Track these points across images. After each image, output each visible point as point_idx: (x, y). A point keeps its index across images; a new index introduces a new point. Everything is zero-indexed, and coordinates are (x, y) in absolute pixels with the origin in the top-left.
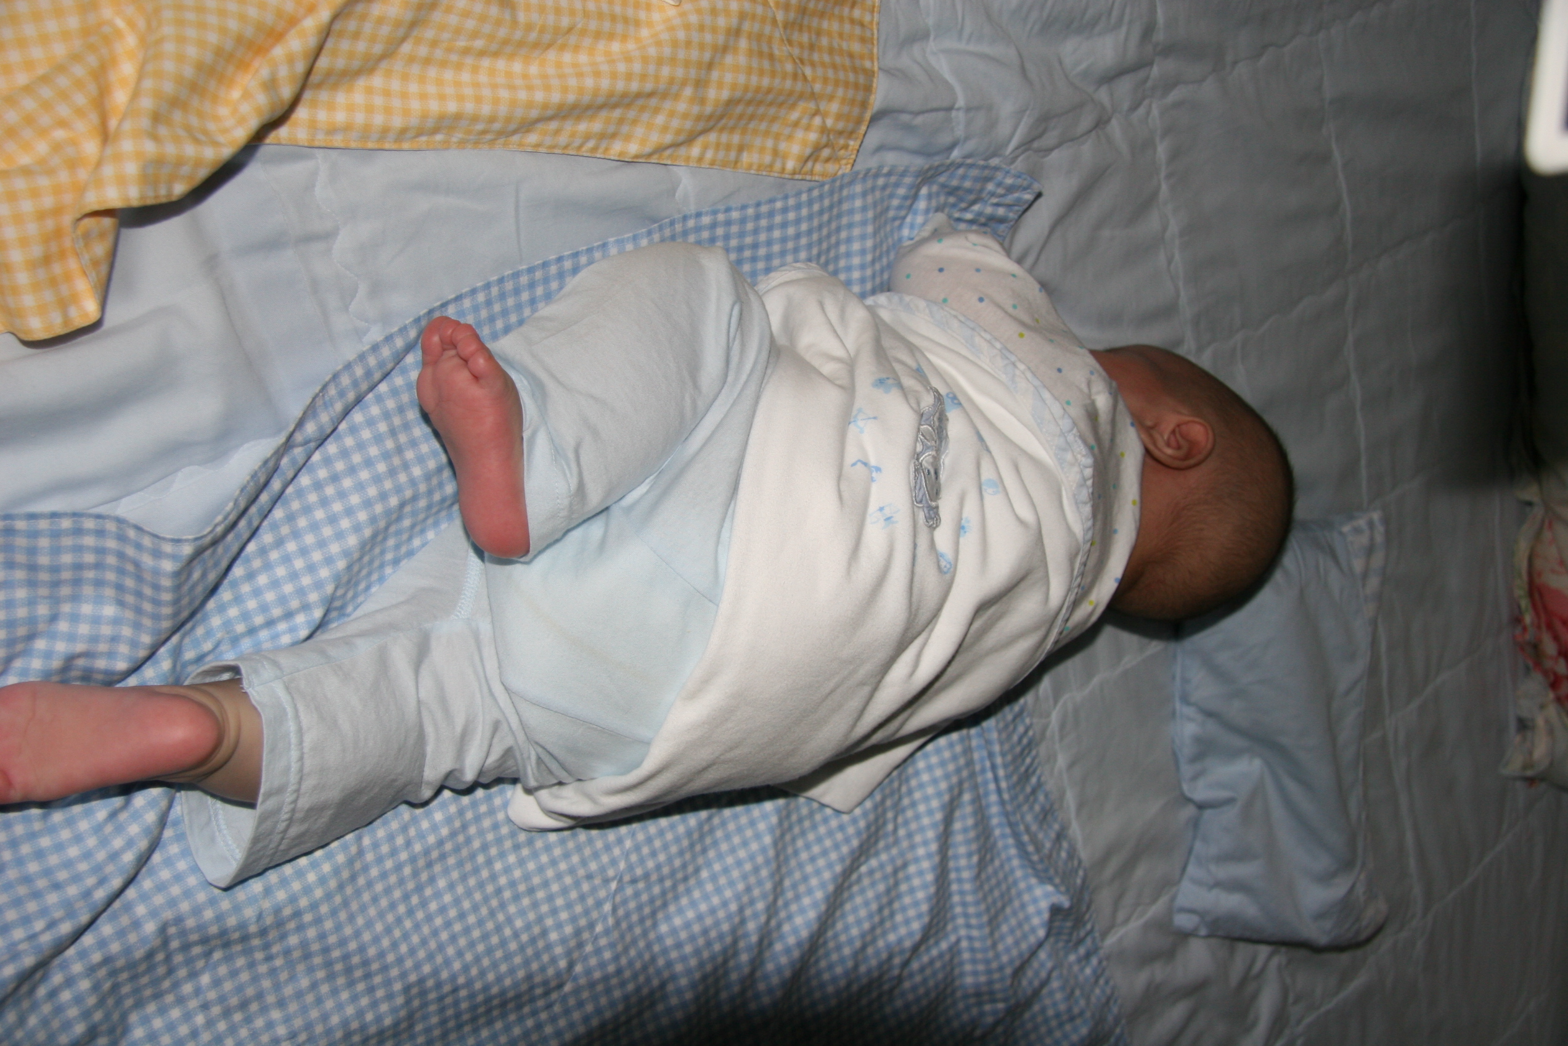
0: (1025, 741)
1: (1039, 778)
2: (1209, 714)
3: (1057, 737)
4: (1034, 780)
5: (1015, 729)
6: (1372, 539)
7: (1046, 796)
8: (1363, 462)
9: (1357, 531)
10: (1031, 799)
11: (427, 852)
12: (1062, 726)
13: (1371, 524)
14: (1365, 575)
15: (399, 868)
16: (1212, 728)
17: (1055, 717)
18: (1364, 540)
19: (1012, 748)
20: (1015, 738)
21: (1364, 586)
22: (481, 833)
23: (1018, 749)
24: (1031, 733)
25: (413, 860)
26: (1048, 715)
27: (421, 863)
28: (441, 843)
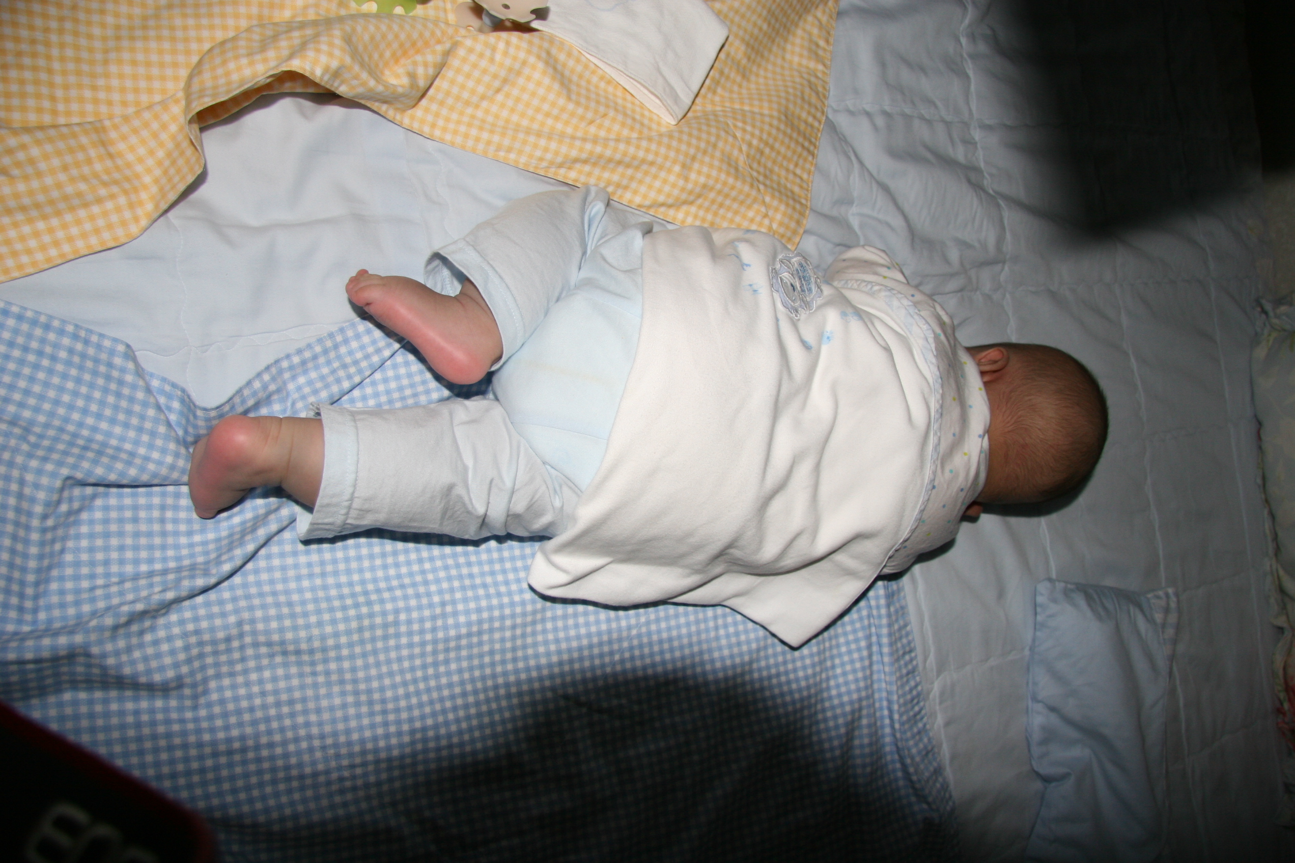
0: (914, 693)
1: (925, 725)
2: (1053, 709)
3: (937, 701)
4: (920, 725)
5: (908, 681)
6: (1168, 604)
7: (929, 739)
8: (1162, 567)
9: (1158, 597)
10: (917, 737)
11: (447, 640)
12: (942, 694)
13: (1167, 595)
14: (1164, 626)
15: (423, 644)
16: (1054, 719)
17: (936, 688)
18: (1163, 603)
19: (904, 695)
20: (907, 688)
21: (1163, 632)
22: (491, 641)
23: (909, 697)
24: (919, 688)
25: (435, 642)
26: (932, 683)
27: (441, 646)
28: (459, 637)
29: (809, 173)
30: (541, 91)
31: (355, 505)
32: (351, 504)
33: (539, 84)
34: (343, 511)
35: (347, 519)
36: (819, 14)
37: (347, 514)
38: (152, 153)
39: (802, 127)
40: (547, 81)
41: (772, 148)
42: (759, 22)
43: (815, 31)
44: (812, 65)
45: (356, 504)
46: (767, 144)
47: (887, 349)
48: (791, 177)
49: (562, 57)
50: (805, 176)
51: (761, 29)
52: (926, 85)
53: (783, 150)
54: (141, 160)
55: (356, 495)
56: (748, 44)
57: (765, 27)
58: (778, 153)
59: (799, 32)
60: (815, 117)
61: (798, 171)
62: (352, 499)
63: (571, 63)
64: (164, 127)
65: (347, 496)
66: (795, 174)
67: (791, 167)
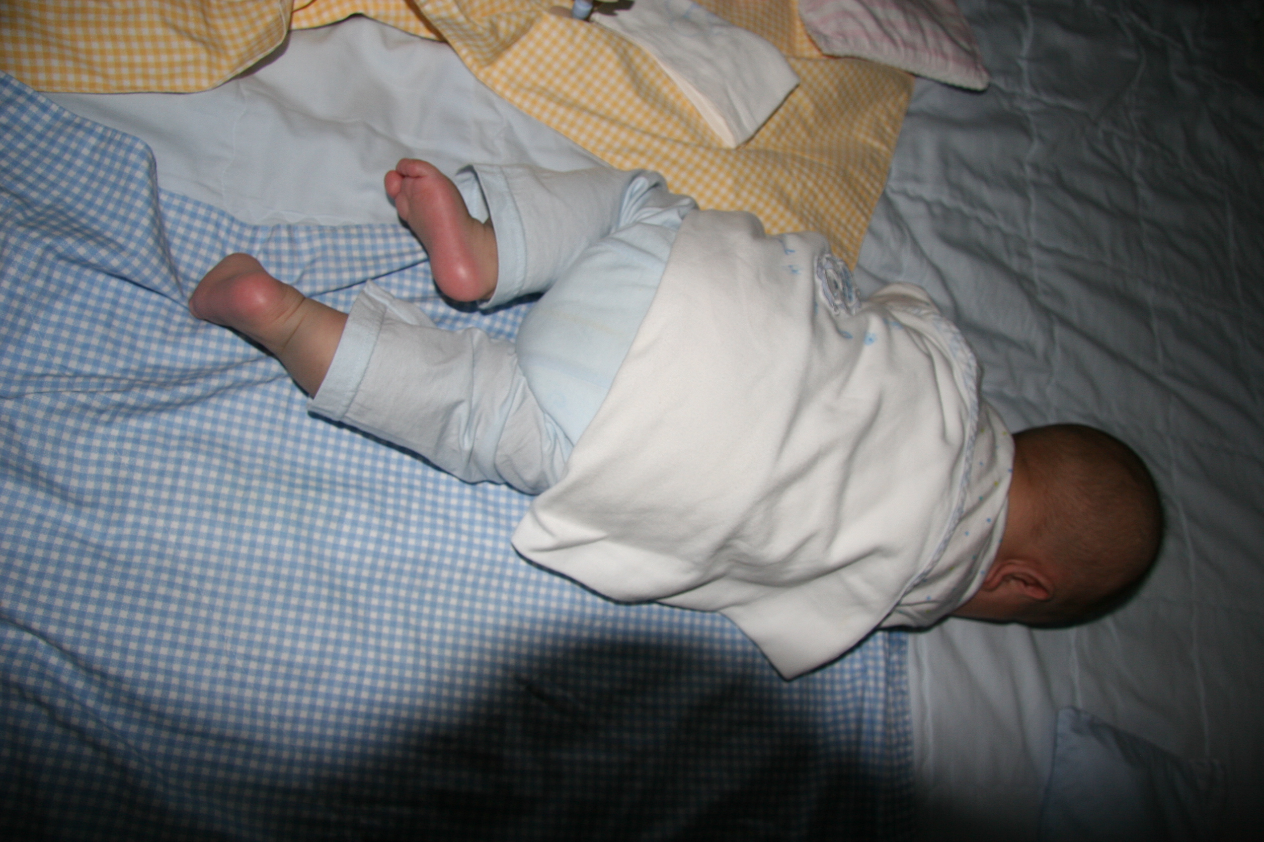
9: (1200, 764)
18: (1206, 771)
29: (861, 232)
30: (613, 81)
31: (357, 399)
32: (354, 396)
33: (611, 74)
34: (345, 402)
35: (347, 411)
36: (889, 105)
37: (349, 406)
38: (244, 34)
39: (859, 189)
40: (619, 72)
41: (826, 196)
42: (831, 89)
43: (884, 118)
44: (877, 144)
45: (359, 398)
46: (821, 189)
47: (929, 356)
48: (841, 229)
49: (638, 60)
50: (856, 234)
51: (831, 96)
52: (987, 194)
53: (837, 202)
54: (232, 37)
55: (362, 387)
56: (816, 106)
57: (835, 95)
58: (832, 203)
59: (868, 115)
60: (872, 185)
61: (850, 227)
62: (356, 390)
63: (645, 68)
64: (262, 16)
65: (352, 386)
66: (846, 228)
67: (844, 221)
